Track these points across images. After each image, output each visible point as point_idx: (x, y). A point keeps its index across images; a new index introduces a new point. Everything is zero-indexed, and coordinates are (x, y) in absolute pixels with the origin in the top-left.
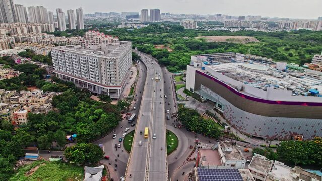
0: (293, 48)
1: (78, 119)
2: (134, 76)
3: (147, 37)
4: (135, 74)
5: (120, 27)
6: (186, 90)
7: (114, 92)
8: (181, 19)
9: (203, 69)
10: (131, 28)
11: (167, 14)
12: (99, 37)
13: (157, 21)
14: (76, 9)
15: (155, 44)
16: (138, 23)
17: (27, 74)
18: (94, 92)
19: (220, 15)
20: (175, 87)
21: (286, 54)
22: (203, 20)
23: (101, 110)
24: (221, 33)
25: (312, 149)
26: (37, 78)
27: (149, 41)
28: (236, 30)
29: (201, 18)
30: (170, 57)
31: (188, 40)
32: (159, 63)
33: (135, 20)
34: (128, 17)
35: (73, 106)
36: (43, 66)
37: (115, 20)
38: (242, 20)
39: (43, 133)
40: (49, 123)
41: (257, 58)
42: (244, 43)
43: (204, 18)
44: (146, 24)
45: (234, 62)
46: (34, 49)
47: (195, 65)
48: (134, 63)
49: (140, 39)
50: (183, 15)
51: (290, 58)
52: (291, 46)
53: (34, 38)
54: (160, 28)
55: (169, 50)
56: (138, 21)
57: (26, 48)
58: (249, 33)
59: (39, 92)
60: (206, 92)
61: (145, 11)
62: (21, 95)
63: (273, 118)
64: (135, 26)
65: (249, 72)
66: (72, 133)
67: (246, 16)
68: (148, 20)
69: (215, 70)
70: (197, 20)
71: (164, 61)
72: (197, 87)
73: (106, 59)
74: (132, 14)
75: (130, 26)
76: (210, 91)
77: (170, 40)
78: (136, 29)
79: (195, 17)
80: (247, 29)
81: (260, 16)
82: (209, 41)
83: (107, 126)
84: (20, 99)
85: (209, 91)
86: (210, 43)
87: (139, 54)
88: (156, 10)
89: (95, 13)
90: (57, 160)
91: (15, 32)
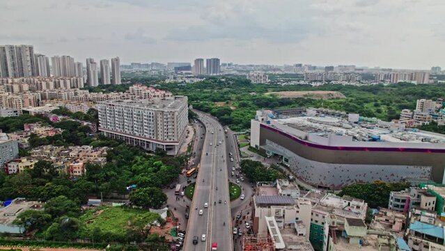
0: (384, 104)
1: (135, 172)
2: (191, 135)
3: (204, 93)
4: (192, 133)
5: (167, 81)
6: (250, 147)
7: (170, 149)
8: (248, 72)
9: (269, 122)
10: (182, 82)
11: (229, 65)
12: (148, 91)
13: (215, 74)
14: (112, 60)
15: (215, 101)
16: (190, 77)
17: (71, 131)
18: (148, 150)
19: (300, 65)
20: (239, 146)
21: (373, 110)
22: (277, 72)
23: (161, 162)
24: (298, 87)
25: (370, 189)
26: (82, 136)
27: (206, 97)
28: (319, 84)
29: (274, 70)
30: (232, 115)
31: (256, 96)
32: (219, 121)
33: (186, 74)
34: (177, 69)
35: (129, 160)
36: (85, 124)
37: (160, 73)
38: (330, 72)
39: (103, 181)
40: (108, 173)
41: (329, 111)
42: (325, 99)
43: (279, 69)
44: (201, 77)
45: (304, 116)
46: (68, 106)
47: (260, 118)
48: (190, 122)
49: (195, 95)
50: (251, 66)
51: (378, 114)
52: (382, 101)
53: (64, 95)
54: (220, 82)
55: (232, 108)
56: (191, 74)
57: (58, 105)
58: (336, 88)
59: (90, 148)
60: (271, 147)
61: (199, 61)
62: (71, 150)
63: (337, 165)
64: (188, 81)
65: (318, 125)
66: (131, 184)
67: (335, 66)
68: (204, 73)
69: (282, 123)
70: (270, 72)
71: (225, 119)
72: (262, 142)
73: (163, 112)
74: (183, 65)
75: (180, 81)
76: (276, 145)
77: (233, 96)
78: (188, 84)
79: (266, 68)
80: (333, 82)
81: (354, 66)
82: (281, 97)
83: (168, 176)
84: (71, 154)
85: (274, 145)
86: (283, 99)
87: (195, 112)
88: (214, 59)
89: (132, 64)
90: (120, 204)
91: (39, 87)
